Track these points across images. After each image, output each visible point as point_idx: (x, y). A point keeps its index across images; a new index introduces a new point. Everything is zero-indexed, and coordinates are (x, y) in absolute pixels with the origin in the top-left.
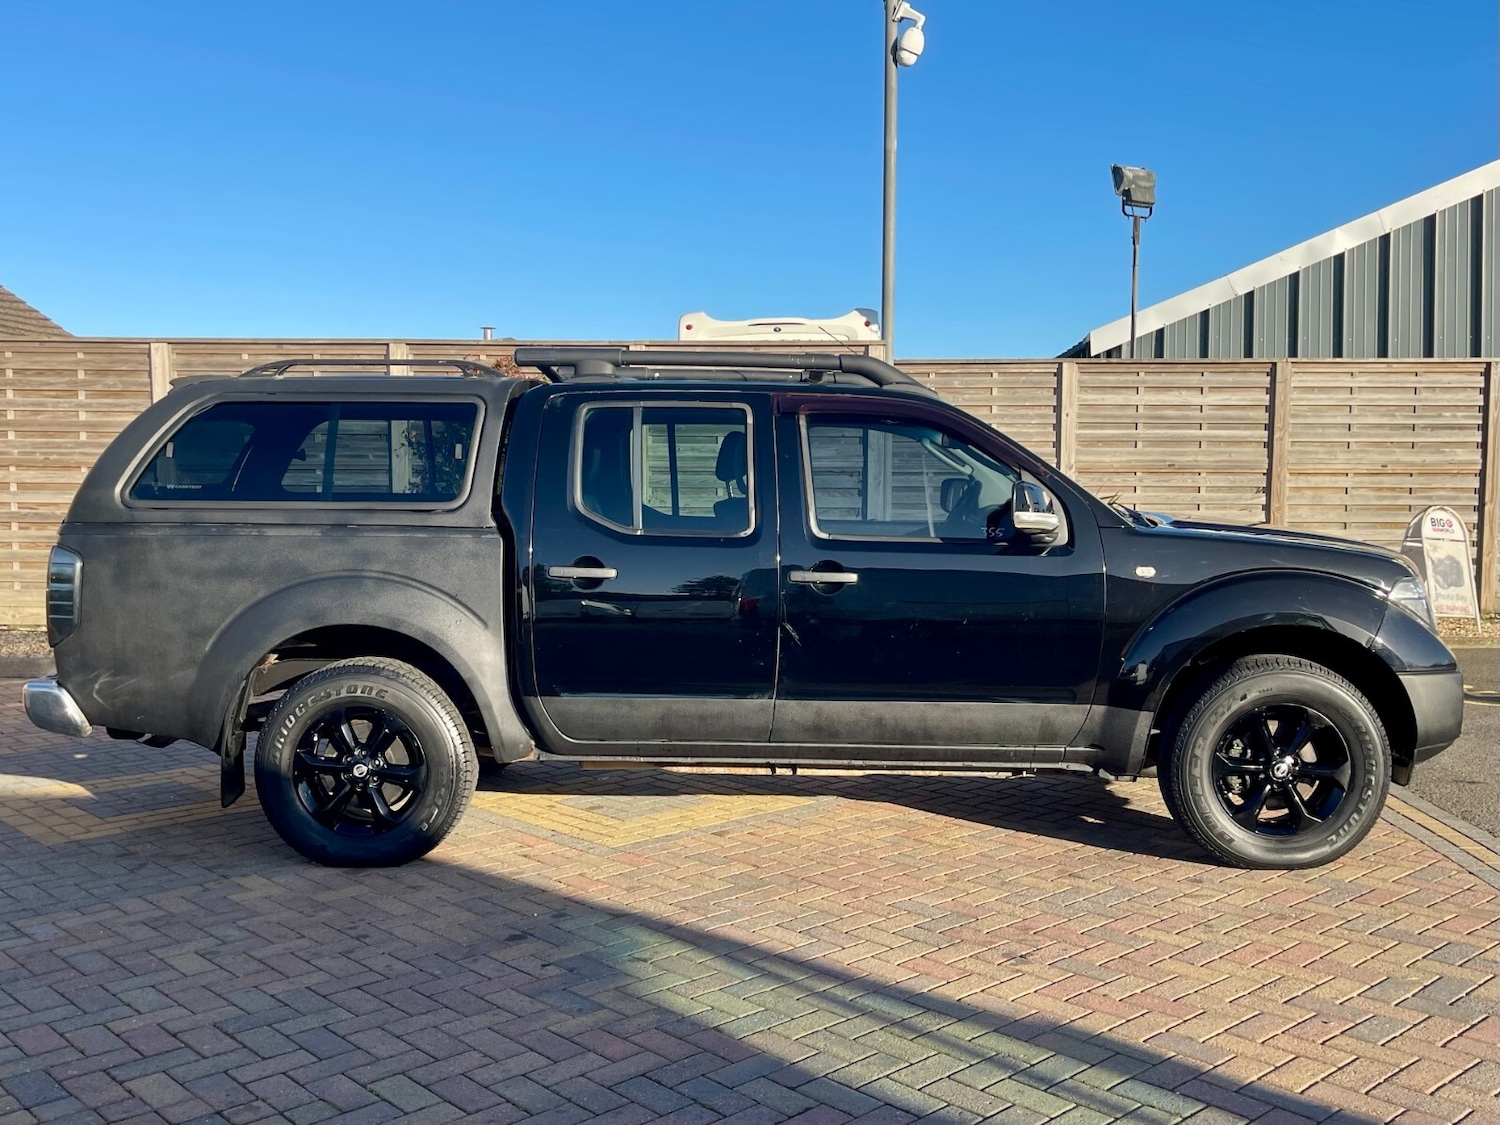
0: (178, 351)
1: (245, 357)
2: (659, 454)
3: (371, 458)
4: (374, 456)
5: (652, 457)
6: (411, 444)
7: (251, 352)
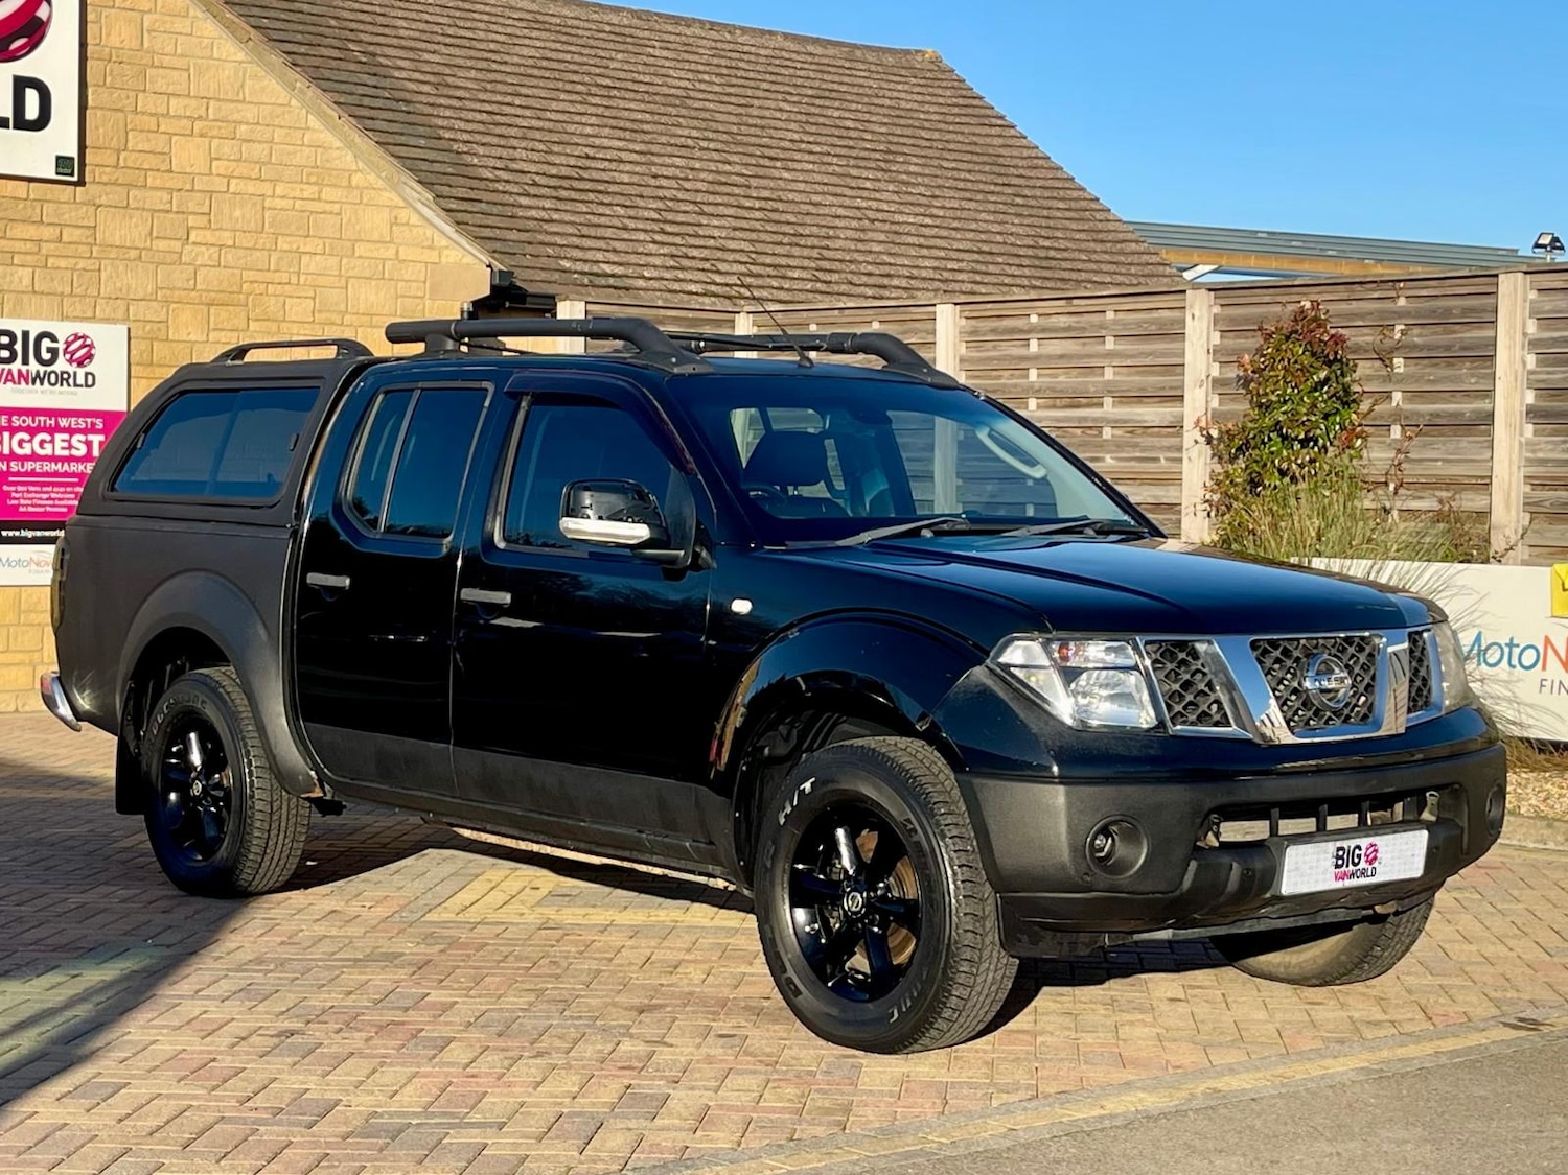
0: (966, 314)
1: (1034, 319)
2: (1540, 455)
3: (1163, 461)
4: (1167, 459)
5: (1527, 459)
6: (1209, 440)
7: (1041, 311)
